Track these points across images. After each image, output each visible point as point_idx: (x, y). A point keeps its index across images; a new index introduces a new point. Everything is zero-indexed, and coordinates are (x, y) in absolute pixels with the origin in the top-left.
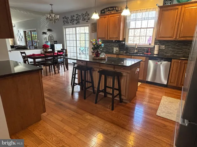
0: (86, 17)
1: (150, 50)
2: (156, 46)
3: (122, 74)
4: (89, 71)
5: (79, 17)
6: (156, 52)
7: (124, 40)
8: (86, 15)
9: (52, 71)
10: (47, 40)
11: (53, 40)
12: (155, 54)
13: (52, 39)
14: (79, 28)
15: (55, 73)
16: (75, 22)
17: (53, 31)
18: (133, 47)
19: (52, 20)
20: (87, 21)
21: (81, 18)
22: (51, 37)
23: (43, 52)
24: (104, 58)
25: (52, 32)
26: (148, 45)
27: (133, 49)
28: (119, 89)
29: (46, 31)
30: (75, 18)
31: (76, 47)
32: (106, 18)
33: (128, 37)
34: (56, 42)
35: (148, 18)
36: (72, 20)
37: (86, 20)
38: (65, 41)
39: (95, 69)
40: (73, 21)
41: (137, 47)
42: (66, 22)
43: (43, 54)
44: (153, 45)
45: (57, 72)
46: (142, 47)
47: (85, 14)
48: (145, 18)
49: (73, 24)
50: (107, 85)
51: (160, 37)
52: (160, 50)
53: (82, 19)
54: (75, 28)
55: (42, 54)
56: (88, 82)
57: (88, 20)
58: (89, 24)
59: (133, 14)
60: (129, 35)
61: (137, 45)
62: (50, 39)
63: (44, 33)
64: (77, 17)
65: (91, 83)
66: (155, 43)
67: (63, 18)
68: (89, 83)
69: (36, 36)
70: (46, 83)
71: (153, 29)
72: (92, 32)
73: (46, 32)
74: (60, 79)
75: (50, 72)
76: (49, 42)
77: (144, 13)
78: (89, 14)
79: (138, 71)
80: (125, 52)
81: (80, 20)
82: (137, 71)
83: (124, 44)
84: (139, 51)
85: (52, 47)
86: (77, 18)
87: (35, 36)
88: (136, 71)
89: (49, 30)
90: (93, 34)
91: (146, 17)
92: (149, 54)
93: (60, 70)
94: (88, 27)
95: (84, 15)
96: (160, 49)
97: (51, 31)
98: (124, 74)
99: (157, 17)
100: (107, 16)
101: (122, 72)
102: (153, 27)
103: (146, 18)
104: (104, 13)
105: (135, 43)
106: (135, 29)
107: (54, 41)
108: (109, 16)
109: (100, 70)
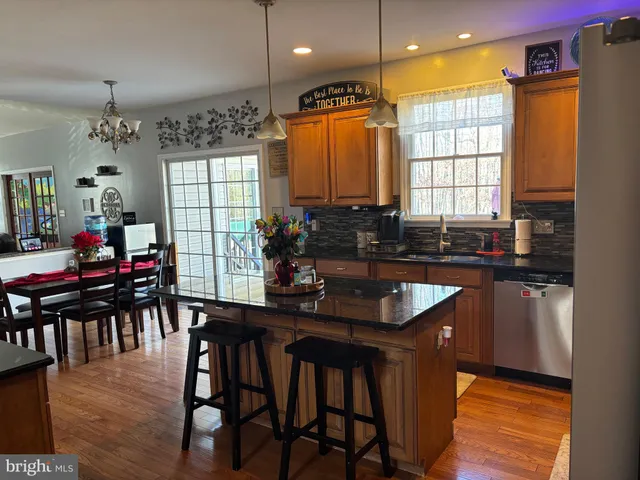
0: (245, 121)
1: (499, 238)
2: (517, 222)
3: (384, 353)
4: (252, 342)
5: (220, 121)
6: (520, 248)
7: (395, 202)
8: (247, 114)
9: (110, 341)
10: (98, 211)
11: (118, 209)
12: (518, 256)
13: (117, 205)
14: (221, 160)
15: (122, 349)
16: (206, 138)
17: (119, 174)
18: (433, 229)
19: (113, 138)
20: (249, 136)
21: (229, 125)
22: (111, 197)
23: (73, 263)
24: (310, 286)
25: (117, 176)
26: (490, 219)
27: (432, 237)
28: (378, 419)
29: (91, 173)
30: (204, 124)
31: (213, 232)
32: (319, 125)
33: (410, 189)
34: (130, 219)
35: (478, 118)
36: (192, 132)
37: (247, 133)
38: (167, 211)
39: (277, 335)
40: (195, 135)
41: (445, 230)
42: (172, 140)
43: (74, 274)
44: (506, 217)
45: (129, 341)
46: (465, 229)
47: (241, 110)
48: (465, 120)
49: (198, 146)
50: (329, 403)
51: (530, 191)
52: (534, 237)
53: (230, 128)
54: (205, 162)
55: (68, 272)
56: (251, 388)
57: (255, 129)
58: (260, 147)
59: (421, 106)
60: (413, 185)
61: (445, 219)
62: (108, 205)
63: (85, 182)
64: (213, 120)
65: (262, 396)
66: (516, 213)
67: (160, 125)
68: (255, 394)
69: (53, 192)
70: (79, 396)
71: (499, 158)
72: (272, 177)
73: (93, 179)
74: (142, 376)
75: (101, 343)
76: (103, 219)
77: (460, 103)
78: (256, 109)
79: (448, 335)
80: (400, 248)
81: (224, 131)
82: (444, 339)
83: (396, 218)
84: (458, 244)
85: (116, 238)
86: (214, 125)
87: (46, 193)
88: (440, 337)
89: (105, 171)
90: (277, 181)
91: (469, 116)
92: (497, 253)
93: (142, 330)
94: (255, 157)
95: (239, 115)
96: (536, 232)
97: (114, 173)
98: (393, 354)
99: (509, 117)
100: (324, 117)
101: (381, 348)
102: (500, 150)
103: (469, 122)
104: (313, 104)
105: (438, 212)
106: (432, 159)
107: (124, 214)
108: (332, 116)
109: (299, 338)
